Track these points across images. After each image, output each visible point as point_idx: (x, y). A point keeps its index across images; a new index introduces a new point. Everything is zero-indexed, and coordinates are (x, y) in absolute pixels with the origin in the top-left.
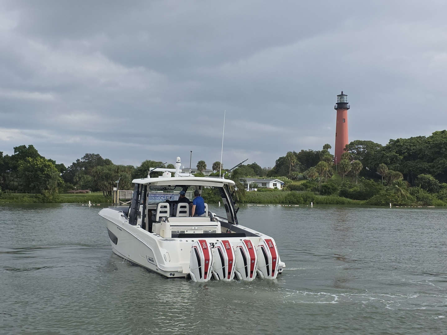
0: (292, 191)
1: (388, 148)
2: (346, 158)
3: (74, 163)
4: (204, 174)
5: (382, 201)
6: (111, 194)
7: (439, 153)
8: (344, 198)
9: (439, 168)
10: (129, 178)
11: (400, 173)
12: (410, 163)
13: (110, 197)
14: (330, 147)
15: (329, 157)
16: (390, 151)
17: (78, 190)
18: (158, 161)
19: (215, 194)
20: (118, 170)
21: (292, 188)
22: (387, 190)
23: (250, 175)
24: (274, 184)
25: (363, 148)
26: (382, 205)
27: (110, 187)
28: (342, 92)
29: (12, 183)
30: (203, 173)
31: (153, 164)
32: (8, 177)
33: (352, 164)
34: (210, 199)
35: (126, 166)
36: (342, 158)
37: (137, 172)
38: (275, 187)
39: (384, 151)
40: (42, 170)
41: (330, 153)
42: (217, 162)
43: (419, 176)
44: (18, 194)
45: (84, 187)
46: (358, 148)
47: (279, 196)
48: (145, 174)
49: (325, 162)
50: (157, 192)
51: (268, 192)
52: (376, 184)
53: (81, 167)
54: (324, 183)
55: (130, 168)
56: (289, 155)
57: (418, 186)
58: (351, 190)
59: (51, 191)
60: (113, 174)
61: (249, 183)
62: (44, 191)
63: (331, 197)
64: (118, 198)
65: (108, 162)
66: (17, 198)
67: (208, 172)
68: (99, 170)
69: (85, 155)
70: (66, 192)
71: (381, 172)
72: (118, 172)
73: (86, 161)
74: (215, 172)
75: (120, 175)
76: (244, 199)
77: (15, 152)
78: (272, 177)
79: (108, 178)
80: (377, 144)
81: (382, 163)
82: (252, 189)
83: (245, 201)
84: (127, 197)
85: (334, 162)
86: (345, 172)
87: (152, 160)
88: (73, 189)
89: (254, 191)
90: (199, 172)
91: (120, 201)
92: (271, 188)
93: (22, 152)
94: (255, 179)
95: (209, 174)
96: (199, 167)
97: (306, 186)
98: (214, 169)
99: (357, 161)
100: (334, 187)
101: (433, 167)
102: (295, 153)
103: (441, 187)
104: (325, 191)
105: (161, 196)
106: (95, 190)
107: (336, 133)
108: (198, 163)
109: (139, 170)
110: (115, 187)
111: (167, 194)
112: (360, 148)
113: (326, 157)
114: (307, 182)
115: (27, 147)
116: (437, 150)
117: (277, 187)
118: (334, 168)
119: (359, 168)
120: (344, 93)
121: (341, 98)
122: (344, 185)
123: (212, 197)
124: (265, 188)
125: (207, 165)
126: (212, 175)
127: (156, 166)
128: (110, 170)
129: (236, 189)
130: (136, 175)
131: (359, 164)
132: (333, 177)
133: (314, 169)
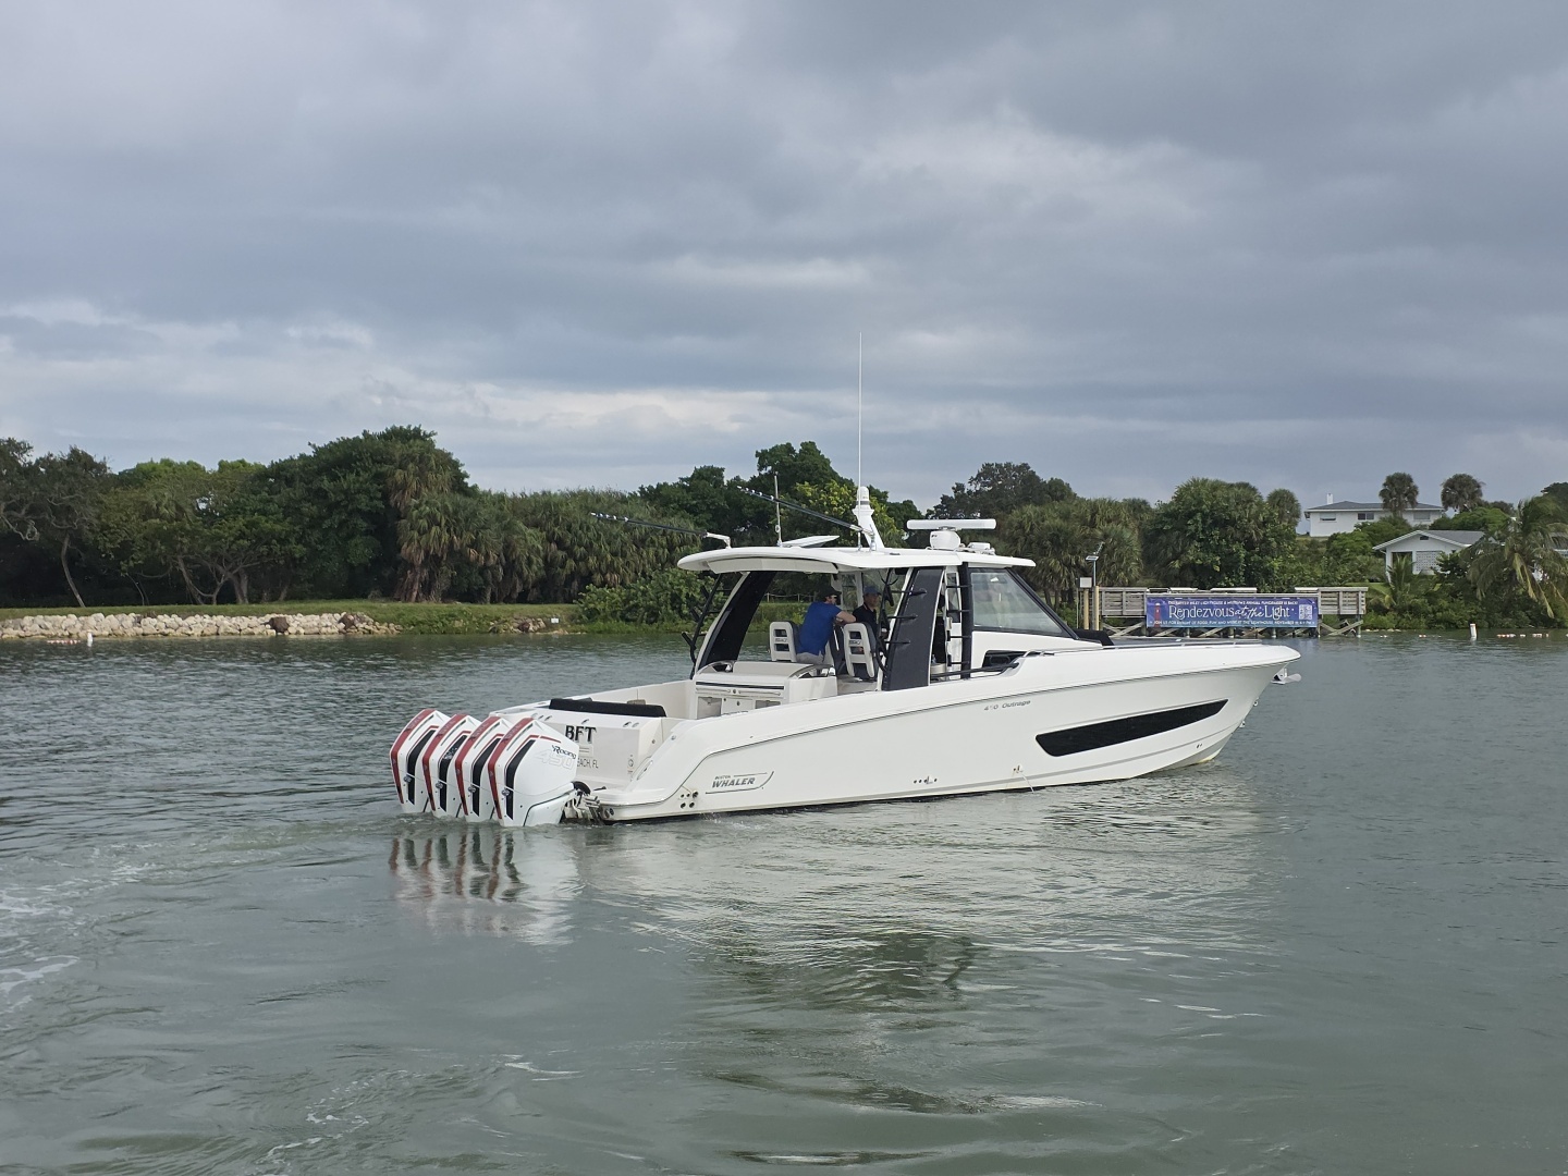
3: (944, 499)
4: (1412, 521)
6: (1071, 600)
10: (1134, 543)
13: (1069, 610)
18: (1234, 482)
19: (1453, 595)
20: (1093, 515)
27: (1069, 577)
30: (1405, 517)
31: (1219, 493)
34: (1434, 612)
35: (1121, 501)
37: (1161, 522)
42: (1458, 478)
44: (773, 605)
48: (1190, 528)
50: (1234, 592)
53: (970, 510)
55: (1137, 507)
60: (1079, 531)
64: (1098, 614)
65: (1058, 491)
67: (1428, 512)
68: (1029, 518)
69: (980, 469)
72: (1093, 525)
73: (987, 489)
74: (1451, 513)
75: (1100, 533)
77: (761, 466)
79: (1060, 545)
84: (1128, 612)
87: (1212, 478)
90: (1390, 514)
91: (1105, 626)
93: (782, 466)
95: (1431, 522)
96: (1388, 495)
98: (1447, 502)
105: (1250, 607)
108: (1384, 481)
109: (1167, 515)
110: (1086, 576)
111: (1271, 599)
123: (1441, 607)
125: (1420, 490)
126: (1441, 525)
127: (1228, 500)
128: (1066, 517)
129: (1538, 576)
130: (1159, 532)
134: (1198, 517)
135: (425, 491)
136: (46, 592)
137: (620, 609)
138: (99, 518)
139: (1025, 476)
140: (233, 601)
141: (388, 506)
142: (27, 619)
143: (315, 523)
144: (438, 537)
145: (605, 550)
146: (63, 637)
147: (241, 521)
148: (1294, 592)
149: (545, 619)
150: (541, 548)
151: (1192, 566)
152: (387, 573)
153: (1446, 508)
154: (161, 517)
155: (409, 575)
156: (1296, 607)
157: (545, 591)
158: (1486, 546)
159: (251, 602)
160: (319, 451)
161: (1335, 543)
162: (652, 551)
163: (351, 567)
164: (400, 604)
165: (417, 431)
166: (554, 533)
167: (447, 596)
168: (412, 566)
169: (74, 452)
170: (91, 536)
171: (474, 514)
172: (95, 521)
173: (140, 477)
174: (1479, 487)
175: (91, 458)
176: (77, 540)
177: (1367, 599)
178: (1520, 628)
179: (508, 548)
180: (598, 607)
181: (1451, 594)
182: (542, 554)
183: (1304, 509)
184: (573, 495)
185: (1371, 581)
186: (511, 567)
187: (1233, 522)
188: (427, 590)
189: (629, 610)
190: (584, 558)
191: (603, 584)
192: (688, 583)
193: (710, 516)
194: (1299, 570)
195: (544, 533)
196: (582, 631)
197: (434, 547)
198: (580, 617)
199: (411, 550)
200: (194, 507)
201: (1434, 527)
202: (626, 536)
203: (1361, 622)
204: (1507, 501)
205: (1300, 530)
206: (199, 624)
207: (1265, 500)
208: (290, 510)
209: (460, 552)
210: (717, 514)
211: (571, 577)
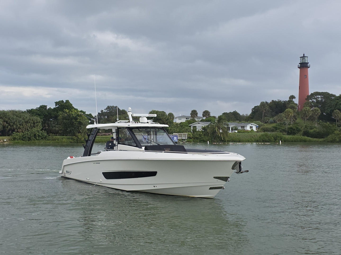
0: (264, 132)
1: (340, 97)
2: (307, 106)
3: (99, 113)
4: (196, 120)
5: (336, 139)
8: (306, 137)
14: (295, 98)
15: (294, 105)
17: (102, 133)
18: (161, 111)
19: (205, 135)
21: (265, 130)
22: (340, 130)
23: (231, 121)
24: (250, 127)
25: (321, 98)
26: (336, 142)
28: (304, 54)
29: (54, 128)
30: (195, 119)
31: (158, 113)
32: (51, 124)
33: (312, 110)
34: (201, 139)
36: (304, 106)
38: (251, 129)
39: (338, 100)
40: (76, 119)
41: (295, 102)
42: (206, 111)
44: (59, 137)
46: (317, 98)
47: (254, 136)
49: (290, 110)
50: (160, 134)
51: (246, 134)
52: (331, 125)
53: (104, 116)
54: (290, 126)
56: (263, 104)
58: (312, 131)
59: (83, 134)
61: (231, 126)
62: (77, 134)
63: (295, 137)
65: (124, 112)
66: (58, 140)
67: (200, 118)
69: (107, 107)
71: (336, 117)
73: (108, 111)
74: (204, 118)
76: (227, 139)
77: (56, 105)
78: (249, 122)
80: (332, 94)
81: (336, 109)
82: (234, 131)
83: (228, 140)
85: (298, 109)
86: (306, 116)
87: (156, 110)
89: (235, 132)
90: (192, 118)
92: (248, 130)
93: (61, 105)
94: (236, 123)
95: (200, 120)
96: (192, 114)
97: (275, 129)
98: (204, 116)
99: (316, 108)
100: (298, 128)
102: (266, 102)
104: (291, 132)
105: (164, 137)
107: (299, 87)
108: (191, 111)
112: (319, 98)
113: (291, 106)
114: (276, 125)
115: (65, 101)
117: (253, 130)
118: (298, 113)
119: (318, 114)
120: (305, 55)
121: (303, 59)
122: (306, 127)
123: (202, 137)
124: (244, 130)
125: (198, 113)
126: (202, 121)
127: (159, 115)
128: (126, 118)
129: (221, 131)
131: (318, 110)
132: (298, 121)
133: (283, 114)
134: (154, 118)
137: (21, 137)
139: (116, 109)
145: (18, 124)
148: (173, 134)
149: (3, 140)
150: (2, 123)
153: (203, 117)
156: (173, 137)
157: (3, 133)
158: (211, 125)
161: (181, 124)
162: (29, 124)
166: (5, 120)
174: (210, 113)
177: (188, 136)
178: (217, 142)
180: (16, 137)
181: (204, 135)
182: (2, 125)
183: (175, 117)
184: (10, 111)
185: (188, 132)
187: (161, 120)
189: (24, 138)
190: (13, 126)
191: (17, 132)
192: (38, 132)
193: (43, 116)
194: (174, 129)
195: (3, 120)
196: (12, 143)
198: (12, 139)
201: (201, 121)
202: (23, 121)
203: (186, 141)
204: (215, 116)
205: (174, 121)
207: (167, 115)
210: (45, 116)
211: (9, 130)
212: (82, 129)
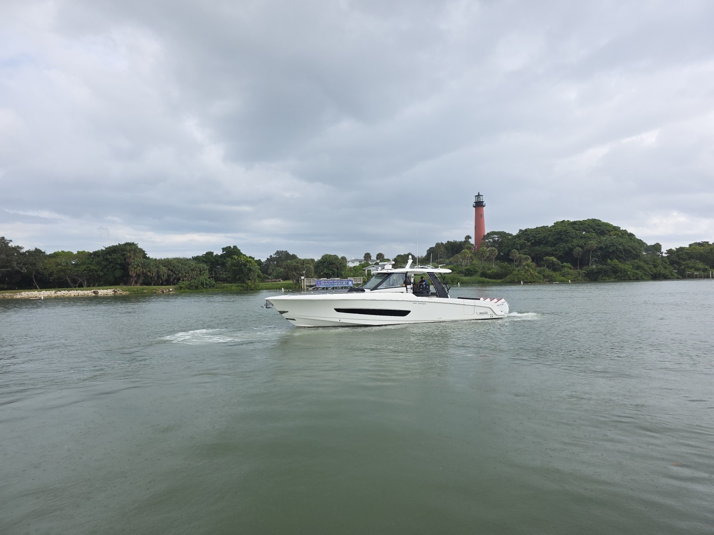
1: (518, 236)
2: (484, 246)
3: (268, 259)
4: (370, 263)
5: (514, 280)
6: (298, 282)
7: (560, 239)
8: (484, 278)
9: (561, 251)
10: (313, 269)
11: (529, 256)
12: (537, 248)
13: (299, 284)
14: (471, 238)
15: (470, 245)
16: (520, 239)
17: (272, 279)
18: (333, 255)
20: (303, 262)
22: (519, 270)
25: (498, 237)
26: (515, 283)
27: (299, 276)
29: (222, 275)
31: (330, 257)
32: (218, 271)
33: (489, 250)
35: (309, 259)
36: (481, 247)
37: (318, 264)
39: (515, 239)
40: (245, 265)
41: (471, 243)
42: (379, 254)
43: (544, 258)
44: (227, 285)
45: (277, 277)
48: (324, 265)
49: (467, 250)
50: (335, 279)
52: (509, 266)
53: (273, 261)
54: (467, 267)
55: (313, 260)
56: (438, 245)
57: (544, 266)
58: (490, 272)
59: (253, 281)
60: (300, 266)
62: (247, 281)
63: (473, 278)
64: (305, 285)
65: (294, 257)
66: (227, 288)
67: (373, 261)
68: (288, 263)
69: (276, 252)
70: (263, 281)
71: (513, 257)
72: (303, 265)
73: (277, 256)
74: (378, 261)
75: (305, 266)
77: (223, 251)
79: (296, 269)
80: (508, 233)
81: (513, 249)
84: (312, 284)
85: (474, 249)
86: (484, 257)
87: (329, 254)
88: (269, 279)
90: (366, 262)
91: (307, 287)
93: (228, 251)
95: (374, 263)
96: (365, 257)
98: (377, 259)
99: (493, 248)
100: (475, 269)
101: (556, 250)
102: (442, 243)
103: (563, 267)
105: (338, 282)
106: (285, 279)
107: (475, 226)
108: (364, 254)
109: (320, 262)
110: (302, 276)
111: (343, 280)
112: (495, 237)
113: (467, 246)
114: (453, 267)
116: (559, 237)
118: (475, 254)
119: (495, 254)
120: (480, 194)
121: (478, 198)
122: (483, 268)
125: (372, 256)
127: (332, 259)
128: (297, 263)
130: (318, 266)
131: (495, 250)
132: (474, 262)
133: (458, 256)
134: (327, 262)
135: (136, 258)
136: (28, 285)
137: (188, 286)
138: (44, 266)
139: (287, 253)
140: (82, 287)
141: (125, 262)
142: (23, 293)
143: (105, 266)
144: (139, 270)
145: (183, 272)
146: (34, 297)
147: (85, 267)
148: (348, 279)
149: (168, 289)
151: (325, 273)
152: (125, 279)
154: (62, 266)
155: (132, 279)
156: (348, 282)
157: (168, 282)
159: (88, 287)
160: (106, 248)
161: (355, 268)
162: (196, 272)
163: (115, 278)
164: (129, 287)
165: (133, 243)
166: (170, 268)
167: (142, 284)
168: (132, 277)
169: (36, 249)
170: (41, 271)
171: (149, 264)
172: (42, 267)
173: (56, 255)
174: (384, 255)
175: (41, 250)
176: (38, 272)
177: (363, 280)
179: (158, 272)
180: (183, 286)
182: (167, 273)
183: (348, 260)
185: (363, 276)
186: (159, 277)
187: (334, 264)
188: (136, 283)
189: (190, 286)
190: (178, 274)
191: (183, 280)
192: (206, 280)
193: (210, 263)
194: (348, 274)
195: (167, 268)
196: (179, 292)
197: (138, 272)
198: (178, 289)
199: (132, 273)
200: (71, 263)
202: (189, 269)
205: (348, 265)
206: (73, 293)
207: (340, 259)
208: (98, 263)
209: (146, 273)
210: (212, 263)
211: (174, 279)
212: (252, 276)
